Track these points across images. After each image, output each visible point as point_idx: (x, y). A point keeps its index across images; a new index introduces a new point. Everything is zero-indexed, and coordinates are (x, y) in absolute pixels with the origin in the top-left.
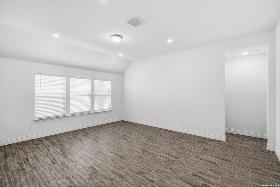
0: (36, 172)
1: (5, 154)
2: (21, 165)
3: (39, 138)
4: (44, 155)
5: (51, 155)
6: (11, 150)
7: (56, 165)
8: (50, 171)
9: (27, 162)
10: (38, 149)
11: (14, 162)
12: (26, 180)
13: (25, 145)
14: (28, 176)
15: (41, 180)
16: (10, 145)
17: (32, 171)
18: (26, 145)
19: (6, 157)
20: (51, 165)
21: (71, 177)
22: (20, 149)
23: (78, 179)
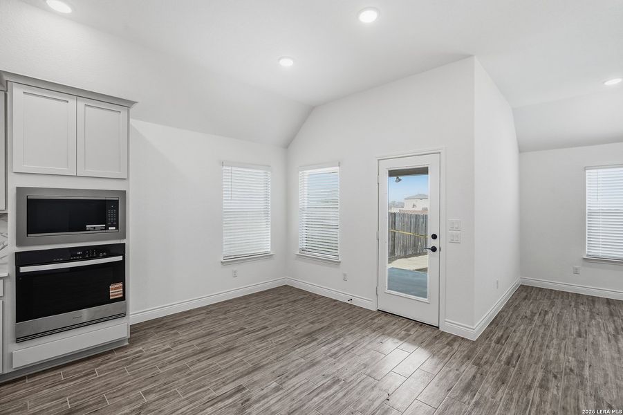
0: (543, 330)
1: (527, 296)
2: (533, 314)
3: (592, 297)
4: (575, 319)
5: (588, 325)
6: (537, 295)
7: (579, 339)
8: (563, 339)
9: (542, 315)
10: (574, 309)
11: (529, 308)
12: (525, 330)
13: (560, 296)
14: (530, 327)
15: (540, 339)
16: (541, 289)
17: (540, 326)
18: (562, 297)
19: (525, 299)
20: (572, 335)
21: (587, 364)
22: (549, 298)
23: (595, 373)
